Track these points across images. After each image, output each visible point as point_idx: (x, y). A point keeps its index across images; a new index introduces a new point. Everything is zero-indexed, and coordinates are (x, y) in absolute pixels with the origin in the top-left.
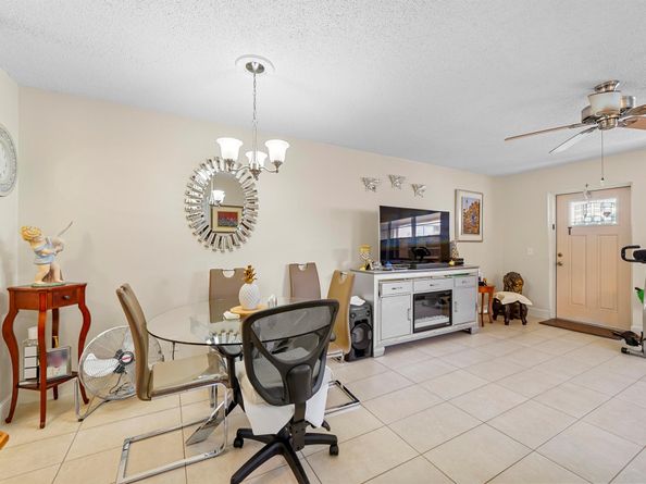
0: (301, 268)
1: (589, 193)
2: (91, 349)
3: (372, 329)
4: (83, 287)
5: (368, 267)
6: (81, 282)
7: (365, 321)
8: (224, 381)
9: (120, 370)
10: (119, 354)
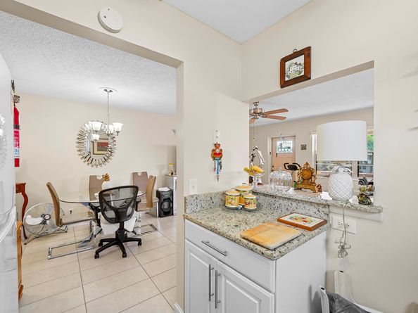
0: (139, 174)
1: (283, 138)
2: (29, 214)
3: (173, 202)
4: (24, 185)
5: (172, 174)
6: (23, 182)
7: (169, 198)
8: (94, 220)
9: (44, 223)
10: (43, 216)
